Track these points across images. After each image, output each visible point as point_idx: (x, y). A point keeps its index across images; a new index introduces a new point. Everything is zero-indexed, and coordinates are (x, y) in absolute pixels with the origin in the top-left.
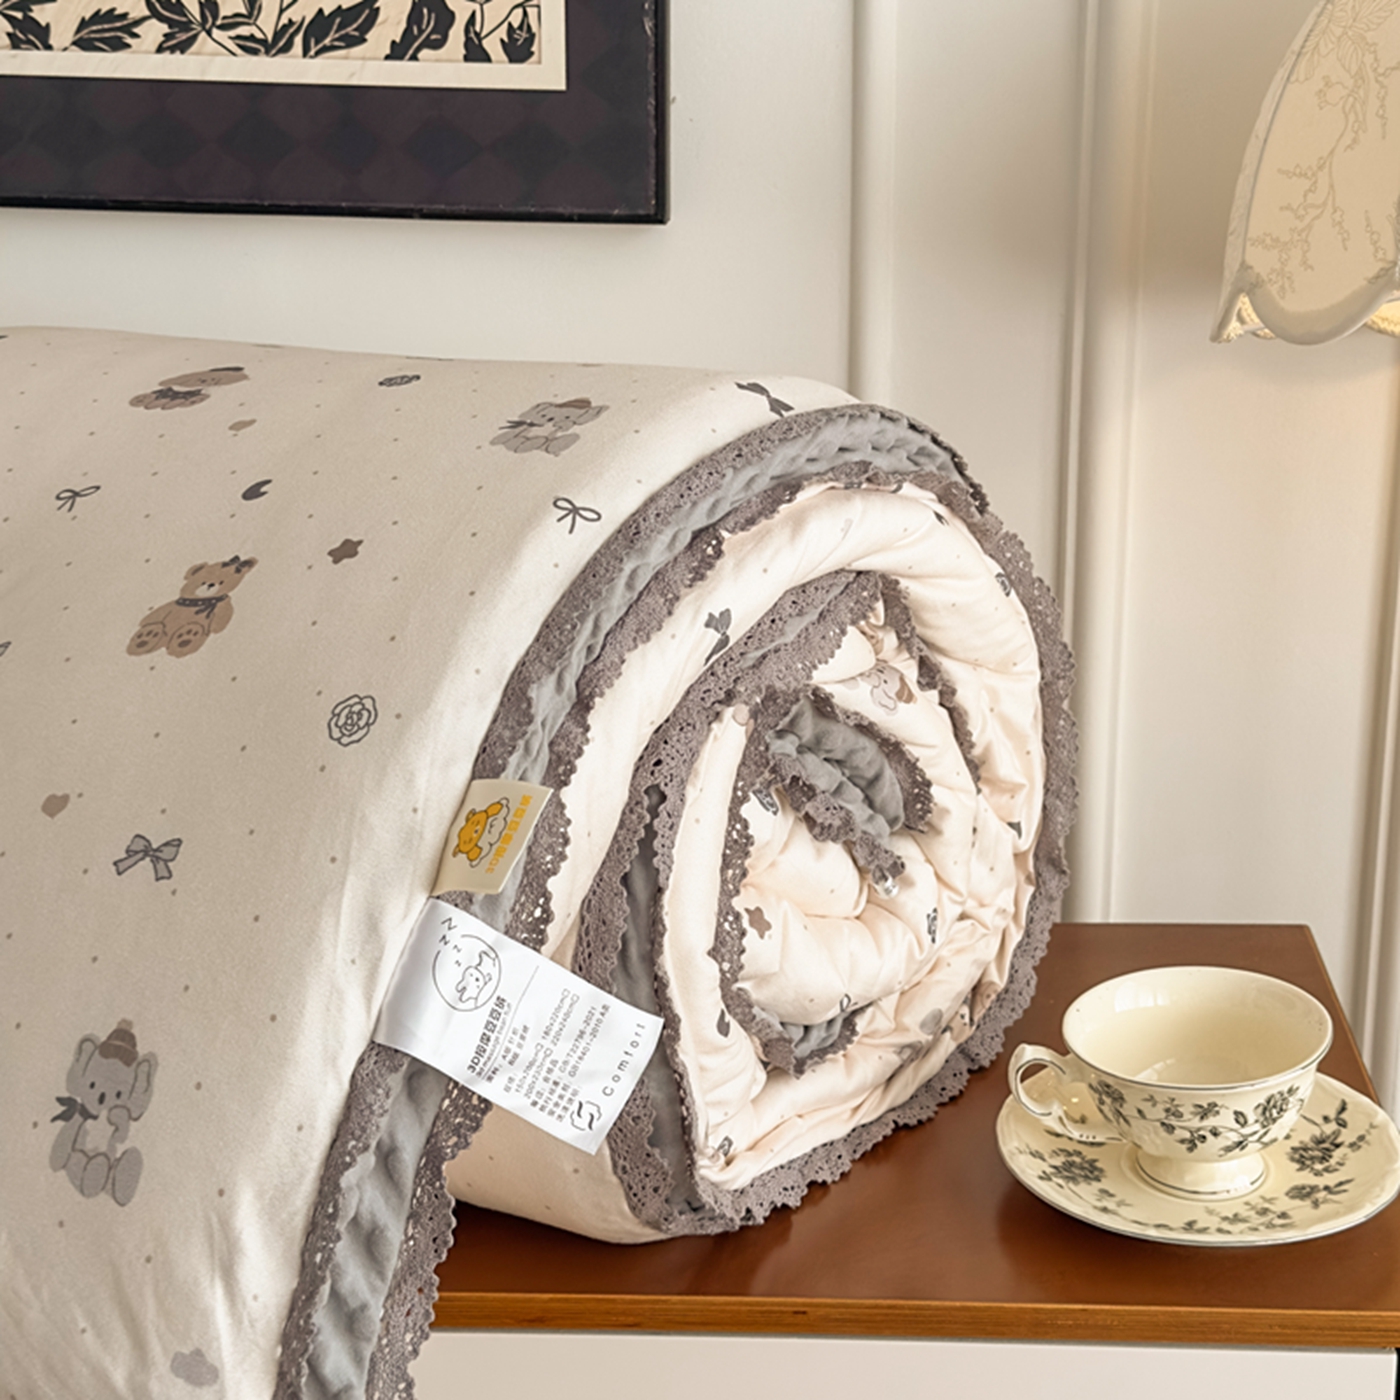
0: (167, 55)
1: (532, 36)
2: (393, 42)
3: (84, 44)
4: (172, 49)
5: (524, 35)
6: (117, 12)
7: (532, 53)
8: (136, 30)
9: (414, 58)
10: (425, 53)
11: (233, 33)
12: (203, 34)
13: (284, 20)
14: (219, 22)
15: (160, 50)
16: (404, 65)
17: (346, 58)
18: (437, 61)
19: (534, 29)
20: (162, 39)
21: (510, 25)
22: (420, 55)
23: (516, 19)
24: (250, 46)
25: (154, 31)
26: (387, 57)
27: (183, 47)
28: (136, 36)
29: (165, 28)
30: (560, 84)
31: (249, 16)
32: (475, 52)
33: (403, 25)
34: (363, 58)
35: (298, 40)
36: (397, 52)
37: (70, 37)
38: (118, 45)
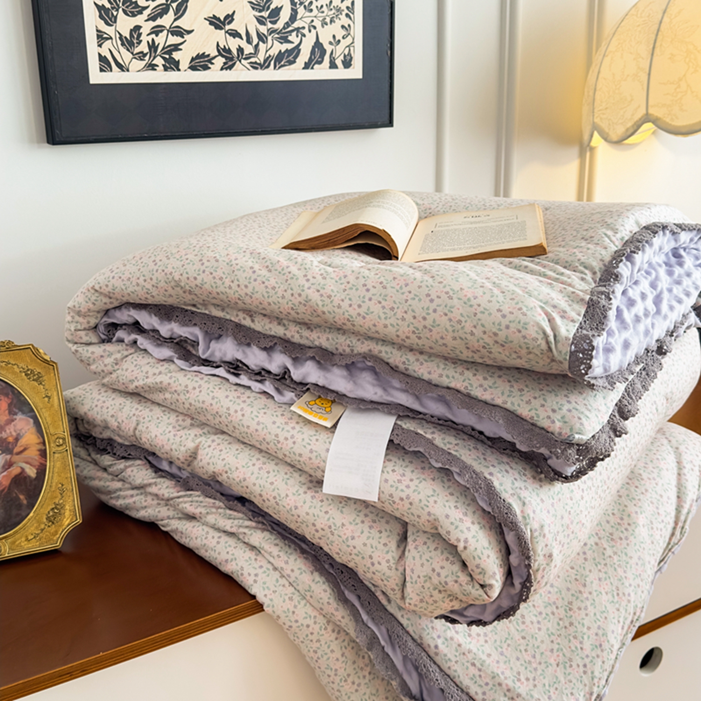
0: (224, 71)
1: (351, 58)
2: (305, 63)
3: (193, 68)
4: (226, 69)
5: (349, 58)
6: (206, 54)
7: (351, 65)
8: (213, 61)
9: (312, 68)
10: (316, 66)
11: (249, 61)
12: (238, 62)
13: (267, 55)
14: (244, 57)
15: (222, 69)
16: (309, 71)
17: (289, 69)
18: (320, 69)
19: (352, 55)
20: (222, 64)
21: (345, 55)
22: (315, 67)
23: (346, 52)
24: (255, 66)
25: (220, 61)
26: (303, 68)
27: (230, 68)
28: (213, 64)
29: (224, 60)
30: (360, 76)
31: (255, 53)
32: (333, 65)
33: (309, 56)
34: (295, 69)
35: (272, 63)
36: (307, 66)
37: (187, 65)
38: (206, 68)
